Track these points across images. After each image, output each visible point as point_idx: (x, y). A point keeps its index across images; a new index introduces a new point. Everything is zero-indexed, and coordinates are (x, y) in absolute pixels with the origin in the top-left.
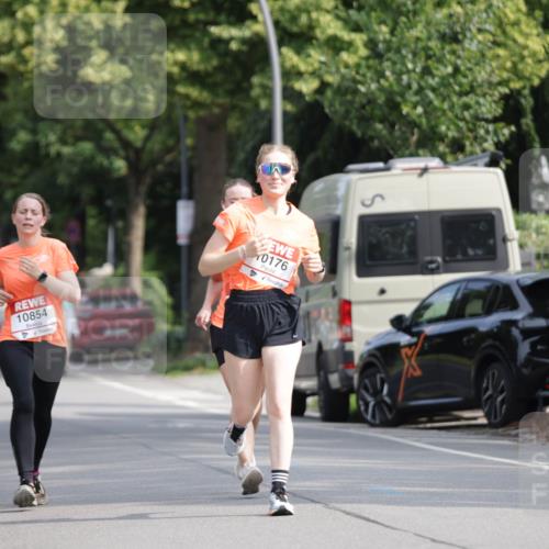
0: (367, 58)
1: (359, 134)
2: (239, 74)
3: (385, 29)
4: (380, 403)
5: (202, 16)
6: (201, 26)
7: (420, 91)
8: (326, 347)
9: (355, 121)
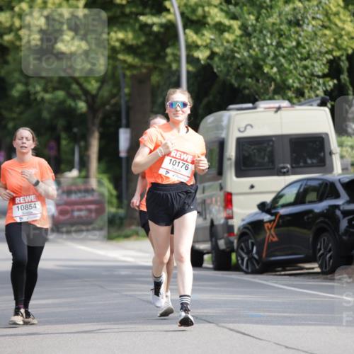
0: (241, 36)
1: (236, 85)
2: (158, 46)
3: (252, 17)
4: (251, 259)
5: (134, 10)
6: (133, 16)
7: (275, 57)
8: (216, 223)
9: (234, 77)
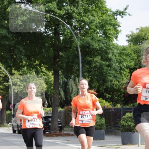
6: (3, 83)
8: (18, 125)
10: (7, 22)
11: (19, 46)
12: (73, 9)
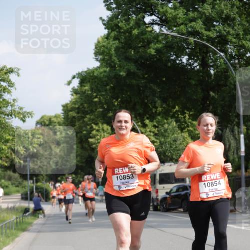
0: (160, 145)
7: (170, 151)
10: (134, 52)
11: (152, 85)
12: (228, 30)
